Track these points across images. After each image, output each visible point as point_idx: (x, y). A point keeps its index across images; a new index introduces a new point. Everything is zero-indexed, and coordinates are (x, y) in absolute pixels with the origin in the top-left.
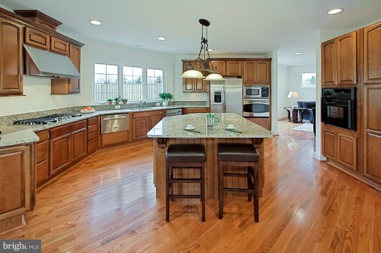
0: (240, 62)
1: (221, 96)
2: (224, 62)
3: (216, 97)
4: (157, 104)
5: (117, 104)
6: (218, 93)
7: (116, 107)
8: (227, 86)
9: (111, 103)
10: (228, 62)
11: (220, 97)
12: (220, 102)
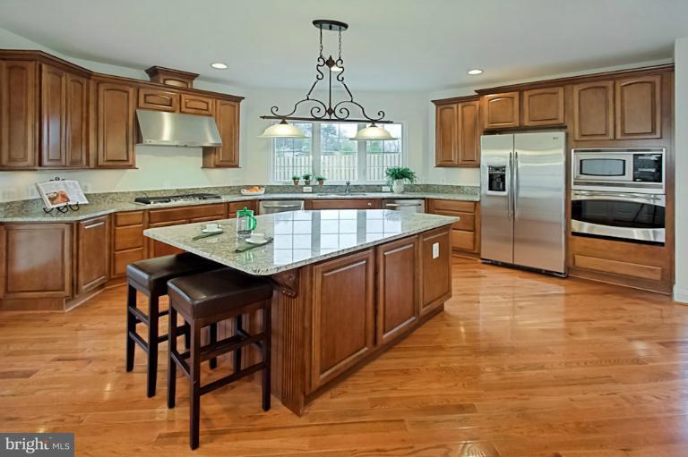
0: (561, 91)
1: (504, 175)
2: (516, 94)
3: (491, 177)
4: (384, 189)
5: (307, 184)
6: (497, 169)
7: (305, 189)
8: (519, 152)
9: (296, 183)
10: (526, 94)
11: (503, 178)
12: (504, 190)
